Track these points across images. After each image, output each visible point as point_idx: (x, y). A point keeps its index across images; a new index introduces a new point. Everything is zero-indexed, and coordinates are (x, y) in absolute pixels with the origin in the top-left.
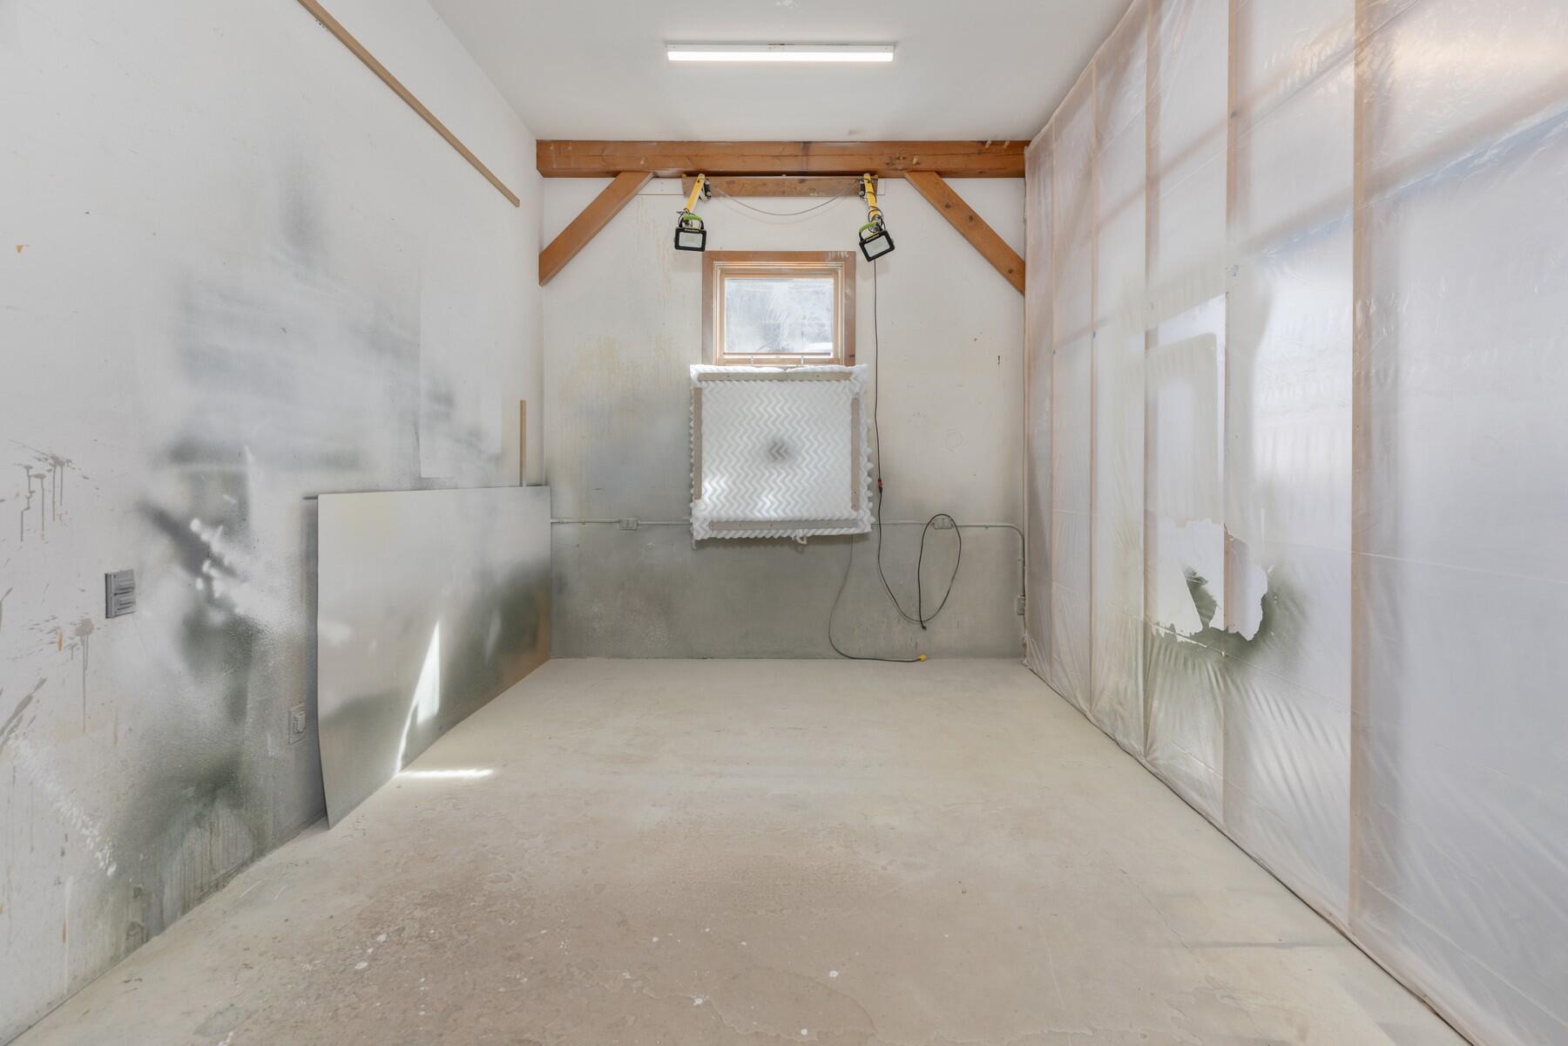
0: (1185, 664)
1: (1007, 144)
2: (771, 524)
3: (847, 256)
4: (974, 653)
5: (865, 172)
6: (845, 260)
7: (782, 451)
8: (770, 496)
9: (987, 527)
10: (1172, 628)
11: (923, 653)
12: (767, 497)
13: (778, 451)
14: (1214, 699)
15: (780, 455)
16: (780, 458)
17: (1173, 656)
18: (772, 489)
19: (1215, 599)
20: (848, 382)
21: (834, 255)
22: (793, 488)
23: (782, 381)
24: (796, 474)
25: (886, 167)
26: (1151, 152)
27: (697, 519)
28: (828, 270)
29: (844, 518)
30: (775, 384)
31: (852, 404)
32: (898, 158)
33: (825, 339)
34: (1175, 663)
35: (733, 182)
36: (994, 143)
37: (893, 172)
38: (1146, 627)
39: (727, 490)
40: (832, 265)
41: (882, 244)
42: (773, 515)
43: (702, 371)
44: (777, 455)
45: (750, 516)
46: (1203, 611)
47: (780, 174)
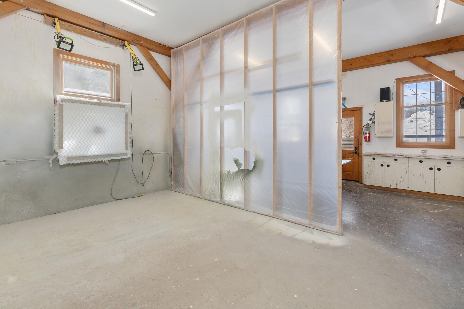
0: (233, 178)
1: (167, 47)
2: (95, 156)
3: (117, 66)
4: (157, 190)
5: (126, 41)
6: (116, 67)
7: (100, 130)
8: (95, 147)
9: (160, 153)
10: (229, 171)
11: (143, 193)
12: (94, 147)
13: (98, 130)
14: (242, 184)
15: (99, 132)
16: (99, 133)
17: (230, 178)
18: (96, 144)
19: (242, 163)
20: (124, 108)
21: (112, 64)
22: (104, 144)
23: (99, 105)
24: (106, 138)
25: (132, 41)
26: (221, 67)
27: (61, 157)
28: (108, 68)
29: (123, 153)
30: (97, 106)
31: (125, 116)
32: (136, 40)
33: (107, 92)
34: (230, 179)
35: (71, 26)
36: (164, 45)
37: (133, 43)
38: (221, 172)
39: (76, 145)
40: (111, 67)
41: (140, 67)
42: (96, 153)
43: (63, 98)
44: (98, 132)
45: (86, 154)
46: (238, 166)
47: (92, 30)
